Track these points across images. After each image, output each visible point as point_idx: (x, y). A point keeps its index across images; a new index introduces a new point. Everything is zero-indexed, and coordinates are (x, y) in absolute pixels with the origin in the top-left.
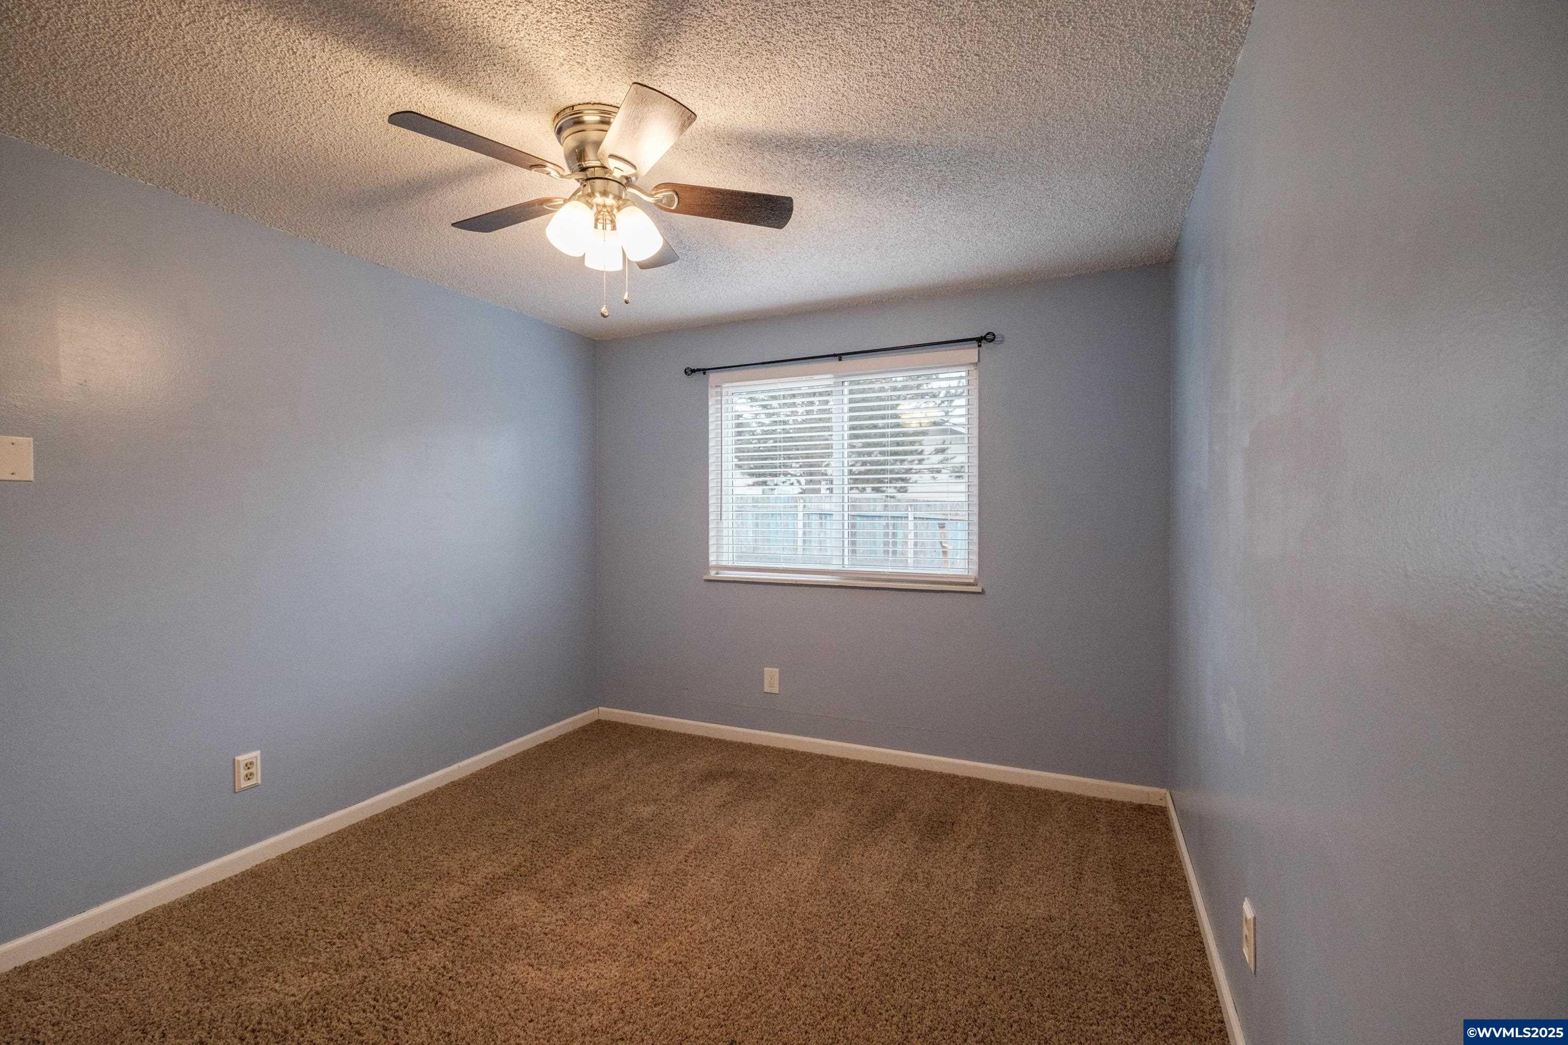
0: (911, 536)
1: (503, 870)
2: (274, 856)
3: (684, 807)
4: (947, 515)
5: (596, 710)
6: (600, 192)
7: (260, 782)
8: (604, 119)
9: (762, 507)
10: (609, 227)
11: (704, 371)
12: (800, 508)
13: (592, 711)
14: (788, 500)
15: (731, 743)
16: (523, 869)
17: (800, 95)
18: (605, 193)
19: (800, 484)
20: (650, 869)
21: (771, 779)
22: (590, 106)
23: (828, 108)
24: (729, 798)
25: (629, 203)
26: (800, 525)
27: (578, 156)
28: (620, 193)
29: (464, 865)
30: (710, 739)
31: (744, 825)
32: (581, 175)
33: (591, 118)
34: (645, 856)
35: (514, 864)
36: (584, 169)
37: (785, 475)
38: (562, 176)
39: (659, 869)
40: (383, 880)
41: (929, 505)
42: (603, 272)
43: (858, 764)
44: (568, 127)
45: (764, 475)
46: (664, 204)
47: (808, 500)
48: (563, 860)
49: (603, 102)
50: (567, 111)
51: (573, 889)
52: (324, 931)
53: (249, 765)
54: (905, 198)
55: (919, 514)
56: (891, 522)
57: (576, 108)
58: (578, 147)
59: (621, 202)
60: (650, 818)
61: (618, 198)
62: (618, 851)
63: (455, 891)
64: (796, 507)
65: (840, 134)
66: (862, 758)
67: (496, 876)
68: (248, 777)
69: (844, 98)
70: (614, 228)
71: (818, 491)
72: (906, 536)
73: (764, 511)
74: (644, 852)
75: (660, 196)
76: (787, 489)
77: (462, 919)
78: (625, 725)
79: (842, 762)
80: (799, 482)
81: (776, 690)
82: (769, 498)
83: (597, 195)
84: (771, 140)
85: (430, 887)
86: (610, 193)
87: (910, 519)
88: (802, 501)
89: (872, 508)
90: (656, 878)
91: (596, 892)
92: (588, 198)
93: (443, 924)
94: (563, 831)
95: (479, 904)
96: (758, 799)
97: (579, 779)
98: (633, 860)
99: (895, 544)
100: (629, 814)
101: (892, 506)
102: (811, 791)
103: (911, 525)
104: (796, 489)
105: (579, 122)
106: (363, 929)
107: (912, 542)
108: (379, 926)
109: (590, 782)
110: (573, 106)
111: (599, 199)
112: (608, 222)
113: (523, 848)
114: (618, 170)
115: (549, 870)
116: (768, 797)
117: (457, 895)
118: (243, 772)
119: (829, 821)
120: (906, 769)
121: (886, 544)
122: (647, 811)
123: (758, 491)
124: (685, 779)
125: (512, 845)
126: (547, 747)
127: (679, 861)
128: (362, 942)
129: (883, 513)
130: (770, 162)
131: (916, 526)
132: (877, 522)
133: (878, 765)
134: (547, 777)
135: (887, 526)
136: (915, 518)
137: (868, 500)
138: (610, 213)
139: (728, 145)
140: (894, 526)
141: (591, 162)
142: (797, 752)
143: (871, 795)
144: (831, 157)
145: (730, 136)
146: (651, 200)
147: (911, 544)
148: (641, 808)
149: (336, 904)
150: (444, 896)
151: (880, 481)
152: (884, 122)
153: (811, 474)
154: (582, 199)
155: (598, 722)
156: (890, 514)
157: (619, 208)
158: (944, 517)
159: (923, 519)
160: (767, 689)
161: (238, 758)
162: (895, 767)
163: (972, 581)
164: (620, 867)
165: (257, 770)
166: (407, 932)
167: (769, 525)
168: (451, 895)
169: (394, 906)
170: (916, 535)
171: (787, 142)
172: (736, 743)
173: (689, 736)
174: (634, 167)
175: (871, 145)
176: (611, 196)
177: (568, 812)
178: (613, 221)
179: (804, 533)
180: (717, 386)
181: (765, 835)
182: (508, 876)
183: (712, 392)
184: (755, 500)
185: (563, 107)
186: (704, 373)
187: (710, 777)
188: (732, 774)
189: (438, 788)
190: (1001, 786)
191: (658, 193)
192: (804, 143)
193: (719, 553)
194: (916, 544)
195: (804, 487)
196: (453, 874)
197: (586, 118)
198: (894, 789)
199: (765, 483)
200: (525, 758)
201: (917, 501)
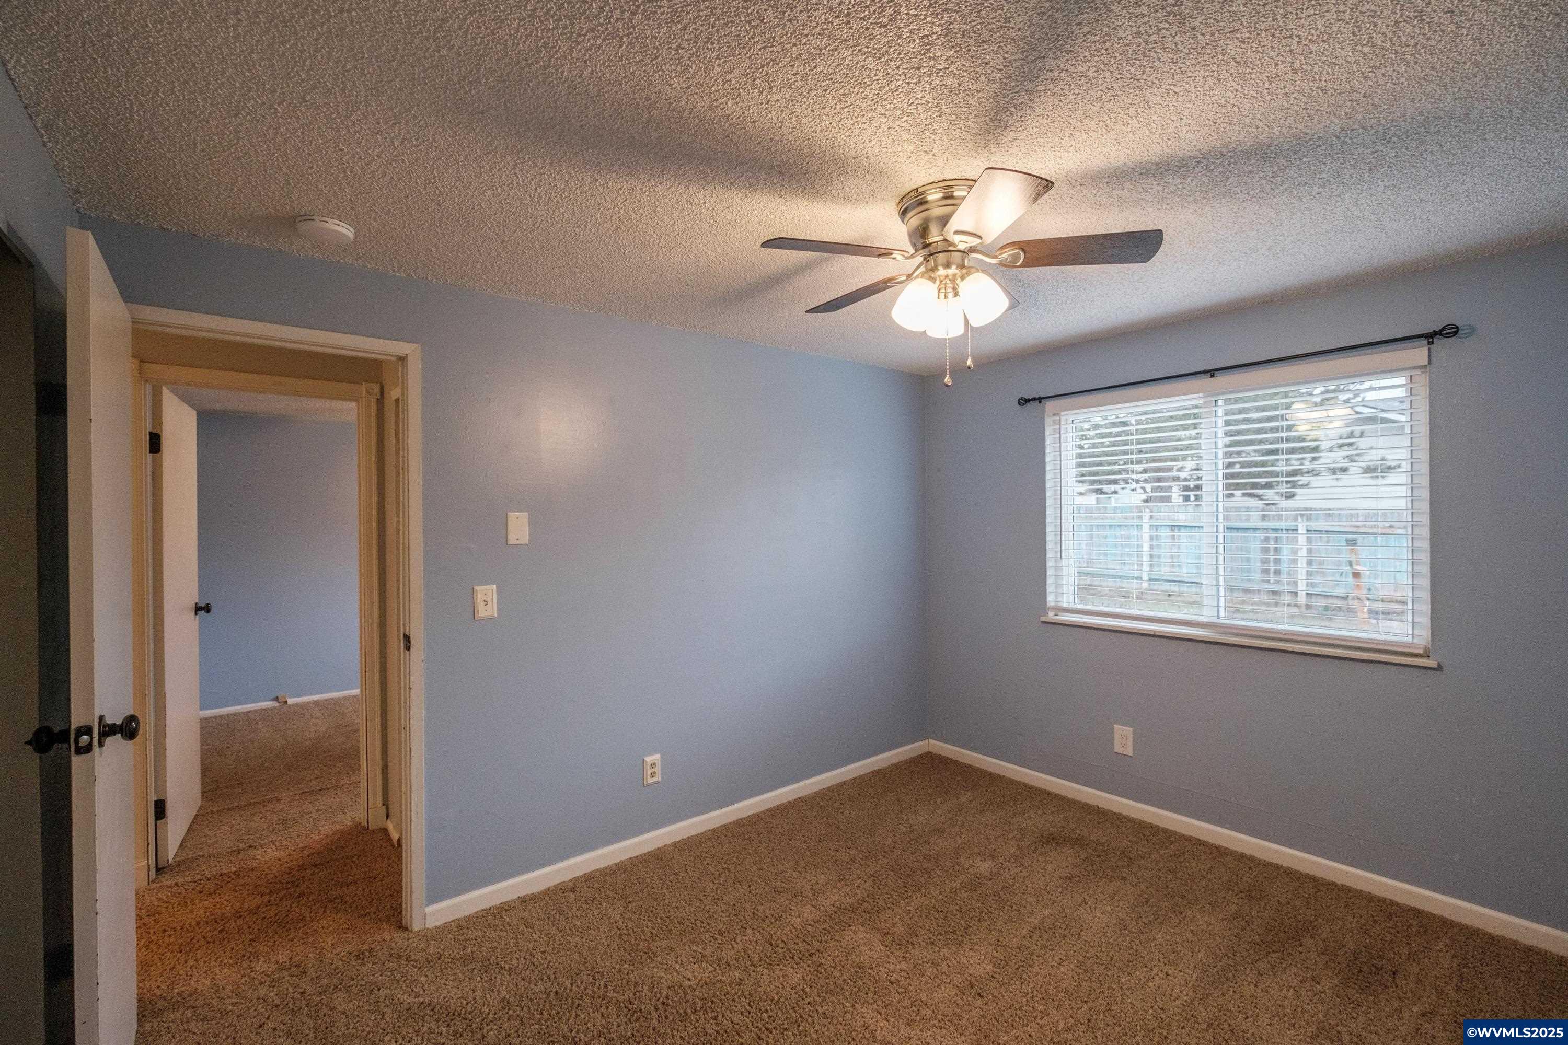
0: (1303, 553)
1: (849, 901)
2: (668, 842)
3: (1025, 871)
4: (1358, 527)
5: (926, 741)
6: (942, 265)
7: (660, 779)
8: (947, 195)
9: (1098, 517)
10: (951, 295)
11: (1040, 399)
12: (1146, 518)
13: (922, 743)
14: (1130, 509)
15: (1074, 802)
16: (866, 905)
17: (1175, 119)
18: (947, 265)
19: (1145, 492)
20: (993, 937)
21: (1125, 856)
22: (934, 185)
23: (1211, 123)
24: (1076, 871)
25: (973, 270)
26: (1146, 537)
27: (921, 235)
28: (963, 260)
29: (814, 887)
30: (1049, 793)
31: (1095, 908)
32: (925, 252)
33: (933, 196)
34: (985, 920)
35: (859, 896)
36: (926, 246)
37: (1126, 481)
38: (907, 258)
39: (1001, 939)
40: (750, 886)
41: (1329, 514)
42: (945, 340)
43: (1242, 857)
44: (914, 208)
45: (1100, 482)
46: (1010, 262)
47: (1155, 509)
48: (903, 904)
49: (948, 178)
50: (912, 194)
51: (914, 940)
52: (708, 924)
53: (653, 765)
54: (1316, 189)
55: (1314, 526)
56: (1273, 535)
57: (920, 190)
58: (921, 225)
59: (964, 271)
60: (988, 874)
61: (962, 266)
62: (957, 907)
63: (808, 913)
64: (1140, 517)
65: (1226, 146)
66: (1248, 852)
67: (843, 906)
68: (653, 775)
69: (1236, 109)
70: (956, 294)
71: (1168, 499)
72: (1295, 552)
73: (1100, 522)
74: (983, 914)
75: (1005, 255)
76: (1130, 497)
77: (816, 944)
78: (956, 762)
79: (1219, 852)
80: (1143, 488)
81: (1130, 752)
82: (1106, 508)
83: (940, 268)
84: (1134, 170)
85: (787, 903)
86: (953, 263)
87: (1300, 531)
88: (1147, 510)
89: (1244, 518)
90: (999, 949)
91: (937, 949)
92: (931, 274)
93: (800, 945)
94: (902, 871)
95: (829, 932)
96: (1112, 879)
97: (913, 816)
98: (973, 922)
99: (1277, 561)
100: (966, 867)
101: (1274, 516)
102: (1178, 882)
103: (1302, 538)
104: (1141, 496)
105: (923, 202)
106: (737, 931)
107: (1305, 560)
108: (749, 931)
109: (924, 822)
110: (917, 189)
111: (942, 271)
112: (950, 290)
113: (865, 882)
114: (962, 242)
115: (890, 912)
116: (1124, 879)
117: (810, 917)
118: (649, 771)
119: (1205, 927)
120: (1313, 879)
121: (1265, 561)
122: (985, 867)
123: (1092, 499)
124: (1023, 836)
125: (855, 876)
126: (880, 774)
127: (1023, 935)
128: (737, 943)
129: (1260, 525)
130: (1130, 191)
131: (1309, 540)
132: (1250, 534)
133: (1271, 864)
134: (884, 808)
135: (1267, 539)
136: (1308, 531)
137: (1238, 509)
138: (954, 281)
139: (1081, 185)
140: (1277, 540)
141: (934, 237)
142: (1157, 827)
143: (1263, 904)
144: (1212, 170)
145: (1084, 177)
146: (994, 261)
147: (1302, 563)
148: (977, 862)
149: (716, 900)
150: (799, 916)
151: (1255, 486)
152: (1291, 120)
153: (1159, 480)
154: (926, 275)
155: (929, 754)
156: (1271, 525)
157: (963, 278)
158: (1354, 530)
159: (1321, 531)
160: (1118, 748)
161: (647, 759)
162: (1296, 871)
163: (1421, 652)
164: (960, 926)
165: (658, 769)
166: (771, 944)
167: (1106, 537)
168: (805, 915)
169: (759, 914)
170: (1310, 551)
171: (1154, 167)
172: (1080, 802)
173: (1026, 785)
174: (980, 237)
175: (1269, 146)
176: (954, 267)
177: (904, 851)
178: (954, 289)
179: (1151, 547)
180: (1054, 415)
181: (1123, 927)
182: (853, 909)
183: (1048, 421)
184: (1089, 510)
185: (907, 192)
186: (1040, 402)
187: (1052, 840)
188: (1077, 842)
189: (789, 802)
190: (1474, 933)
191: (1002, 254)
192: (1177, 163)
193: (1057, 594)
194: (1310, 563)
195: (1150, 495)
196: (806, 894)
197: (930, 198)
198: (1297, 903)
199: (1101, 492)
200: (862, 783)
201: (1311, 509)
